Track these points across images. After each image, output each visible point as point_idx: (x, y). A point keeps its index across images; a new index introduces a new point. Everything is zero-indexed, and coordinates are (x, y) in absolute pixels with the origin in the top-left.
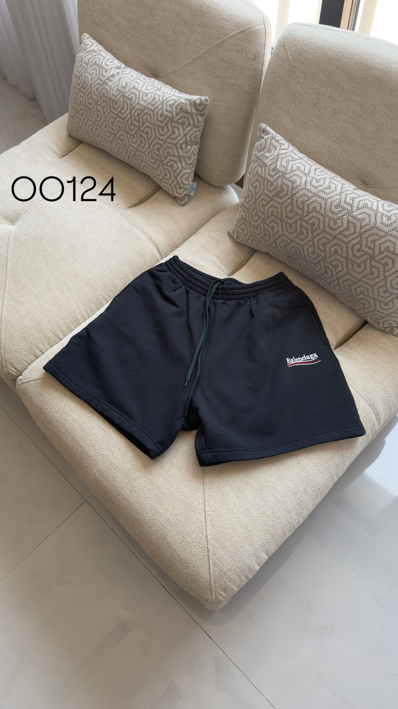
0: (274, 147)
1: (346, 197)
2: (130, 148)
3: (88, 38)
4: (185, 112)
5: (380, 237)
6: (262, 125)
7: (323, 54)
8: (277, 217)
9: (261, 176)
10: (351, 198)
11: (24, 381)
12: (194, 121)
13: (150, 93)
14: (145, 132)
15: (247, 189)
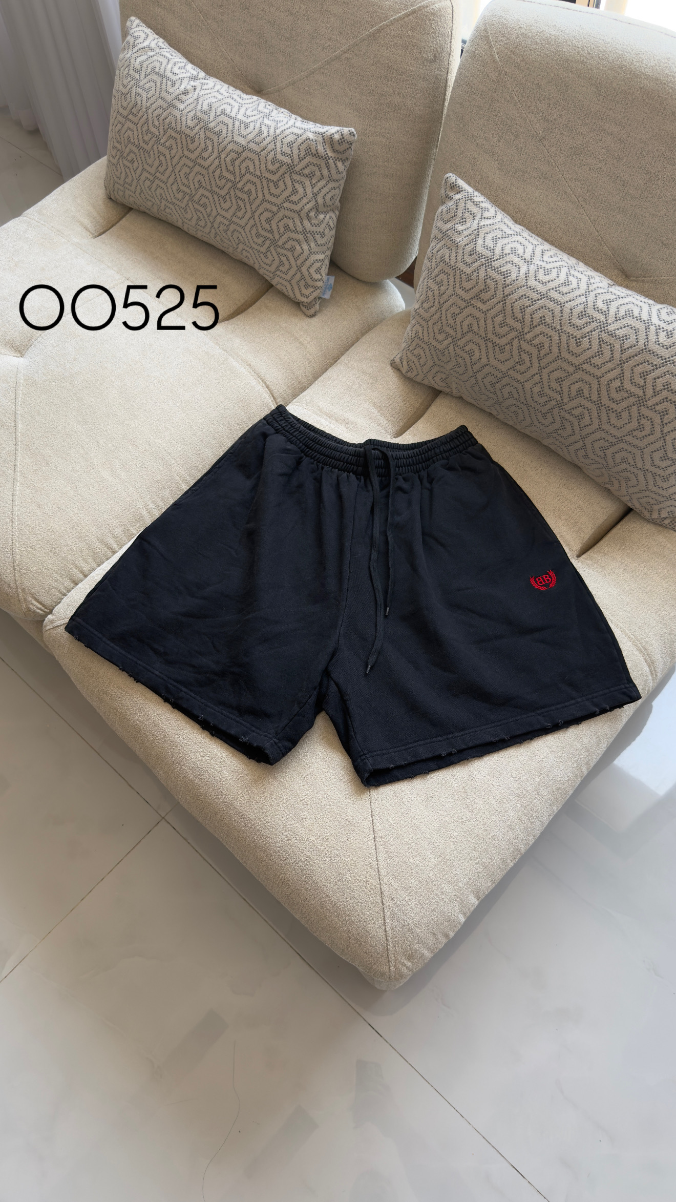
0: (471, 214)
1: (596, 299)
2: (219, 219)
3: (138, 26)
4: (315, 155)
5: (655, 367)
6: (450, 177)
7: (554, 51)
8: (478, 334)
9: (449, 264)
10: (605, 302)
11: (57, 623)
12: (329, 171)
13: (252, 122)
14: (246, 191)
15: (425, 287)
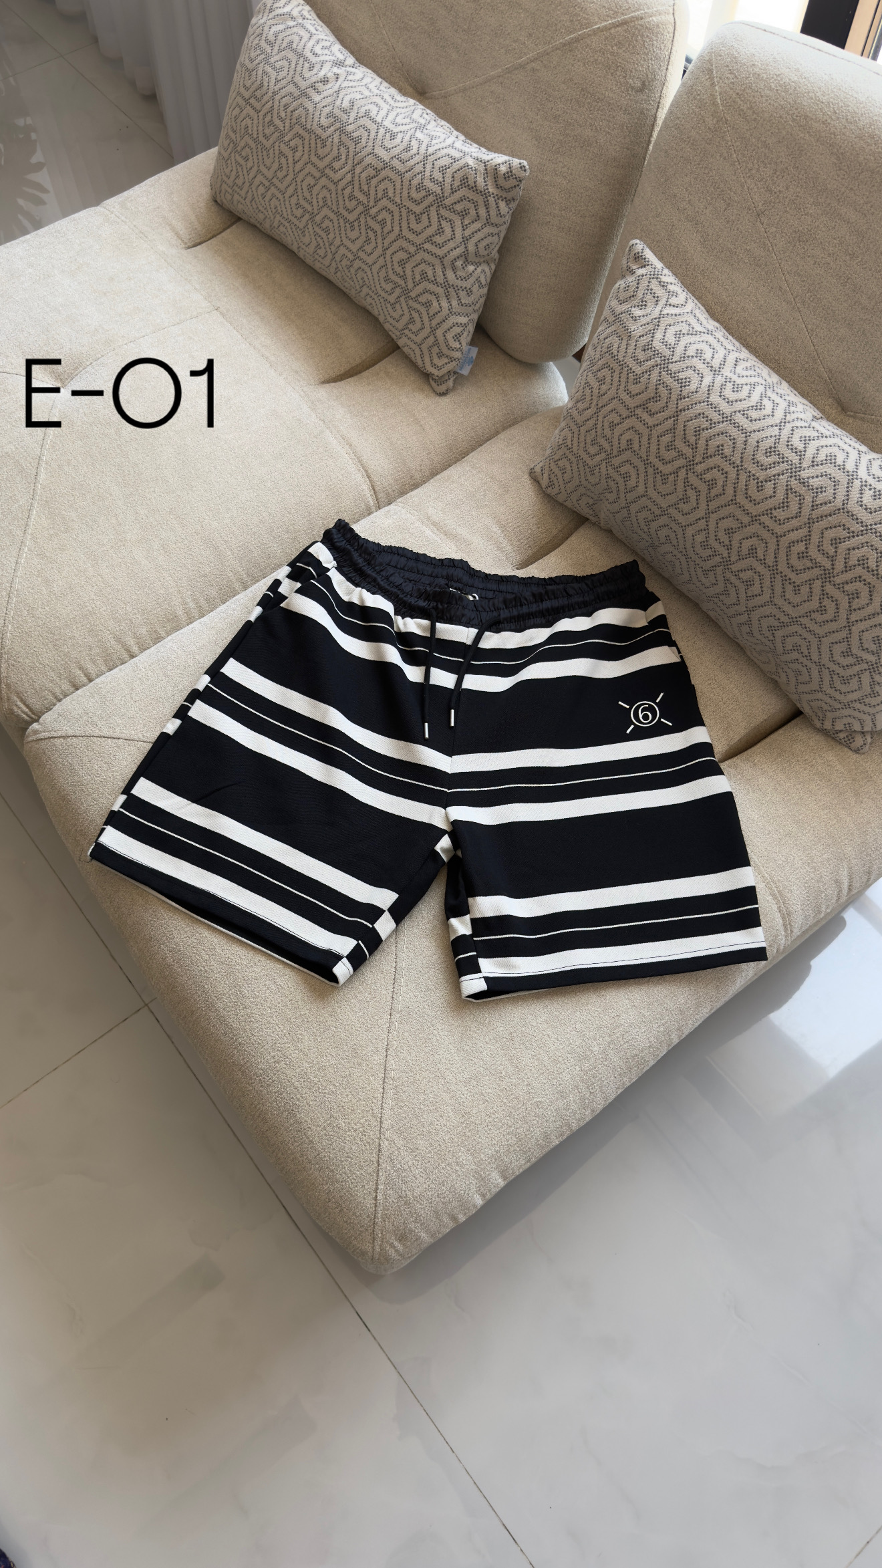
0: (654, 297)
1: (792, 434)
2: (342, 250)
4: (472, 188)
5: (852, 534)
6: (636, 244)
7: (792, 102)
8: (638, 454)
10: (803, 439)
11: (42, 735)
12: (488, 212)
13: (401, 132)
14: (379, 220)
15: (583, 382)
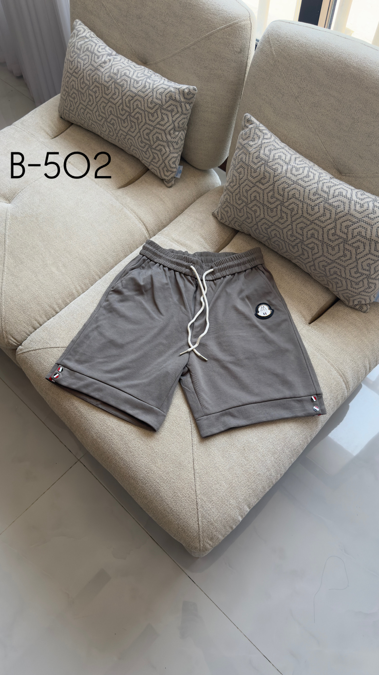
0: (258, 136)
1: (323, 186)
3: (80, 24)
4: (174, 100)
5: (353, 223)
6: (247, 115)
8: (259, 201)
9: (245, 163)
10: (328, 187)
11: (25, 351)
12: (182, 109)
13: (141, 80)
14: (136, 118)
15: (232, 174)
